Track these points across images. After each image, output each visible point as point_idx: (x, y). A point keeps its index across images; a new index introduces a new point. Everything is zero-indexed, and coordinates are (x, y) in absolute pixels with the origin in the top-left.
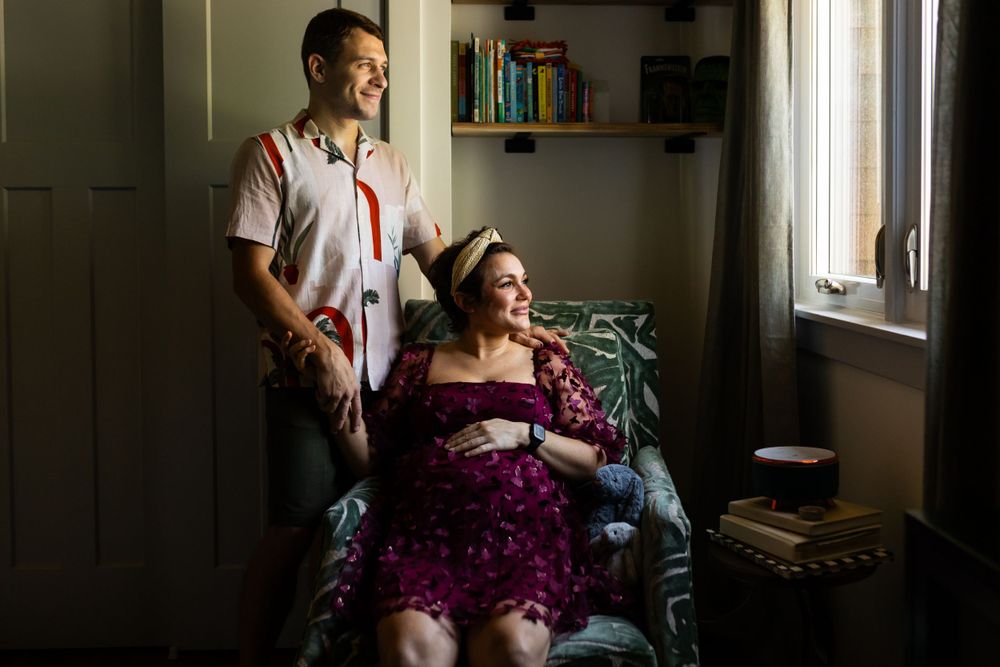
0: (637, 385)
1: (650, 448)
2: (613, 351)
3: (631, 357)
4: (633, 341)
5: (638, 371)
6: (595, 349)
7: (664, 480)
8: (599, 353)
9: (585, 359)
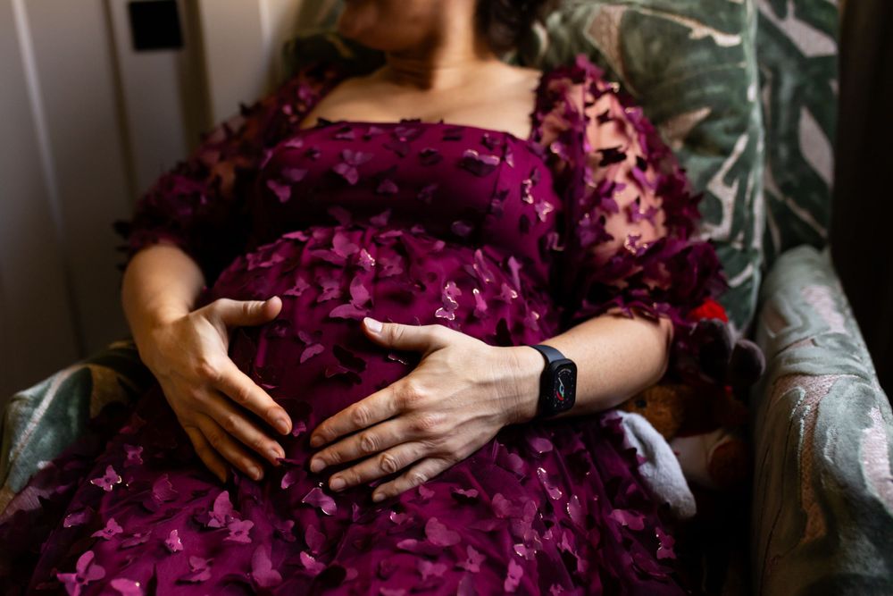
0: (784, 116)
1: (807, 252)
2: (734, 28)
3: (774, 53)
4: (781, 13)
5: (789, 82)
6: (688, 23)
7: (843, 341)
8: (699, 32)
9: (665, 47)
